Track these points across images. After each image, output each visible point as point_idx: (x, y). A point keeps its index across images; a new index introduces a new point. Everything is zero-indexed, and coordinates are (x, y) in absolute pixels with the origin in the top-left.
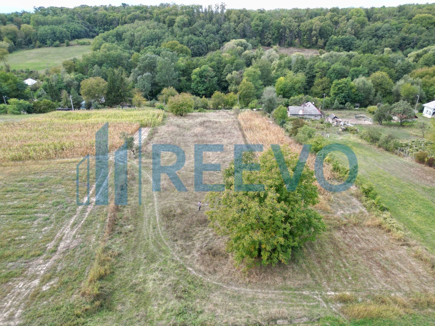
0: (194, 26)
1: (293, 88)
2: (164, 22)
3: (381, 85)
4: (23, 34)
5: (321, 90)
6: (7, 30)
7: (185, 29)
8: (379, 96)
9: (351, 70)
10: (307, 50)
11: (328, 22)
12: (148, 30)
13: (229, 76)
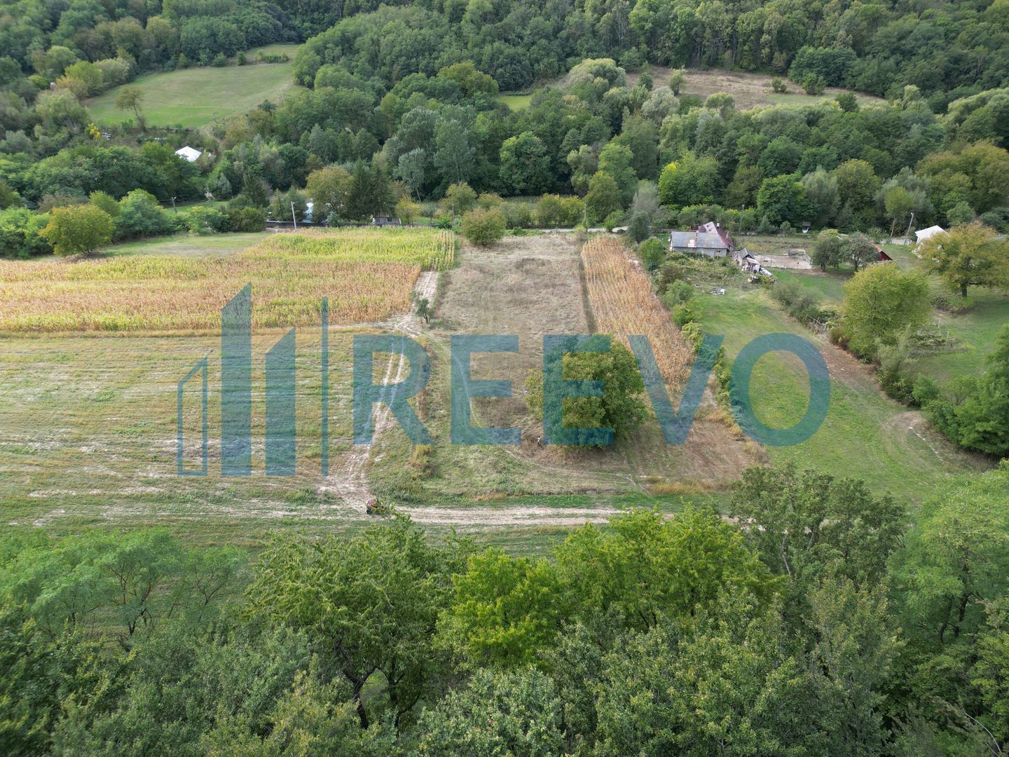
0: (505, 21)
1: (692, 184)
2: (441, 10)
3: (855, 186)
4: (152, 38)
5: (746, 191)
6: (122, 30)
7: (486, 27)
8: (847, 211)
9: (805, 152)
10: (748, 75)
11: (799, 13)
12: (408, 31)
13: (572, 155)
